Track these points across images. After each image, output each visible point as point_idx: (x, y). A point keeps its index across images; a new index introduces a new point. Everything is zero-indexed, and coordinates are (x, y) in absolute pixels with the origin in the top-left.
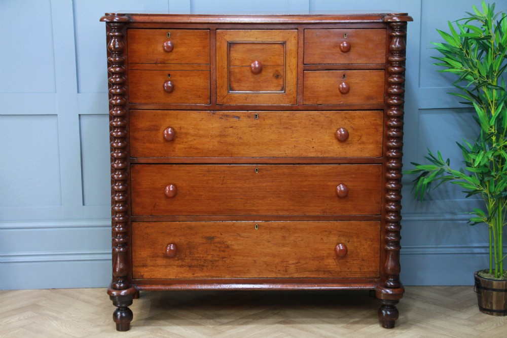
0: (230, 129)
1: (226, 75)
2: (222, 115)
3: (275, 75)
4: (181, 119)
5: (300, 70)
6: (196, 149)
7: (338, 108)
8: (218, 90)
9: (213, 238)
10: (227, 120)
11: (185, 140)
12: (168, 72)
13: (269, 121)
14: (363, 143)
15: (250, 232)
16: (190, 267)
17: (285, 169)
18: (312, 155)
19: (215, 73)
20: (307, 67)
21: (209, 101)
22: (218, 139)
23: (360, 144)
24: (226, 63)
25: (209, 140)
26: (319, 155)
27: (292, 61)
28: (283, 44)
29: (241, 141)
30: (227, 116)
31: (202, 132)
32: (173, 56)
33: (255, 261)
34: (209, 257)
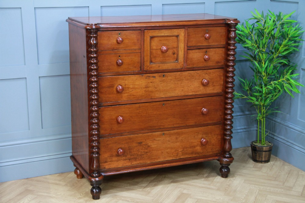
0: (151, 83)
1: (149, 54)
2: (147, 76)
3: (173, 53)
4: (126, 80)
5: (186, 50)
6: (134, 95)
7: (203, 69)
8: (145, 63)
9: (142, 143)
10: (149, 79)
11: (128, 91)
12: (119, 55)
13: (170, 78)
14: (214, 86)
15: (160, 137)
16: (129, 159)
17: (177, 102)
18: (191, 94)
19: (143, 54)
20: (189, 48)
21: (140, 69)
22: (145, 89)
23: (213, 86)
24: (149, 48)
25: (140, 90)
26: (194, 93)
27: (182, 45)
28: (177, 36)
29: (156, 89)
30: (149, 76)
31: (136, 86)
32: (122, 46)
33: (162, 152)
34: (140, 153)
